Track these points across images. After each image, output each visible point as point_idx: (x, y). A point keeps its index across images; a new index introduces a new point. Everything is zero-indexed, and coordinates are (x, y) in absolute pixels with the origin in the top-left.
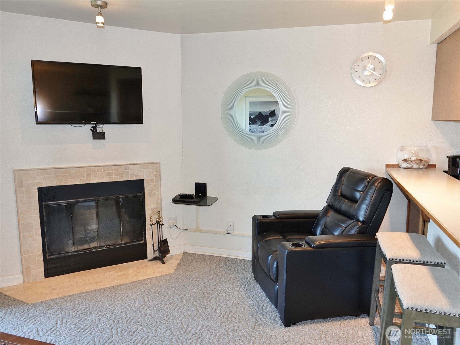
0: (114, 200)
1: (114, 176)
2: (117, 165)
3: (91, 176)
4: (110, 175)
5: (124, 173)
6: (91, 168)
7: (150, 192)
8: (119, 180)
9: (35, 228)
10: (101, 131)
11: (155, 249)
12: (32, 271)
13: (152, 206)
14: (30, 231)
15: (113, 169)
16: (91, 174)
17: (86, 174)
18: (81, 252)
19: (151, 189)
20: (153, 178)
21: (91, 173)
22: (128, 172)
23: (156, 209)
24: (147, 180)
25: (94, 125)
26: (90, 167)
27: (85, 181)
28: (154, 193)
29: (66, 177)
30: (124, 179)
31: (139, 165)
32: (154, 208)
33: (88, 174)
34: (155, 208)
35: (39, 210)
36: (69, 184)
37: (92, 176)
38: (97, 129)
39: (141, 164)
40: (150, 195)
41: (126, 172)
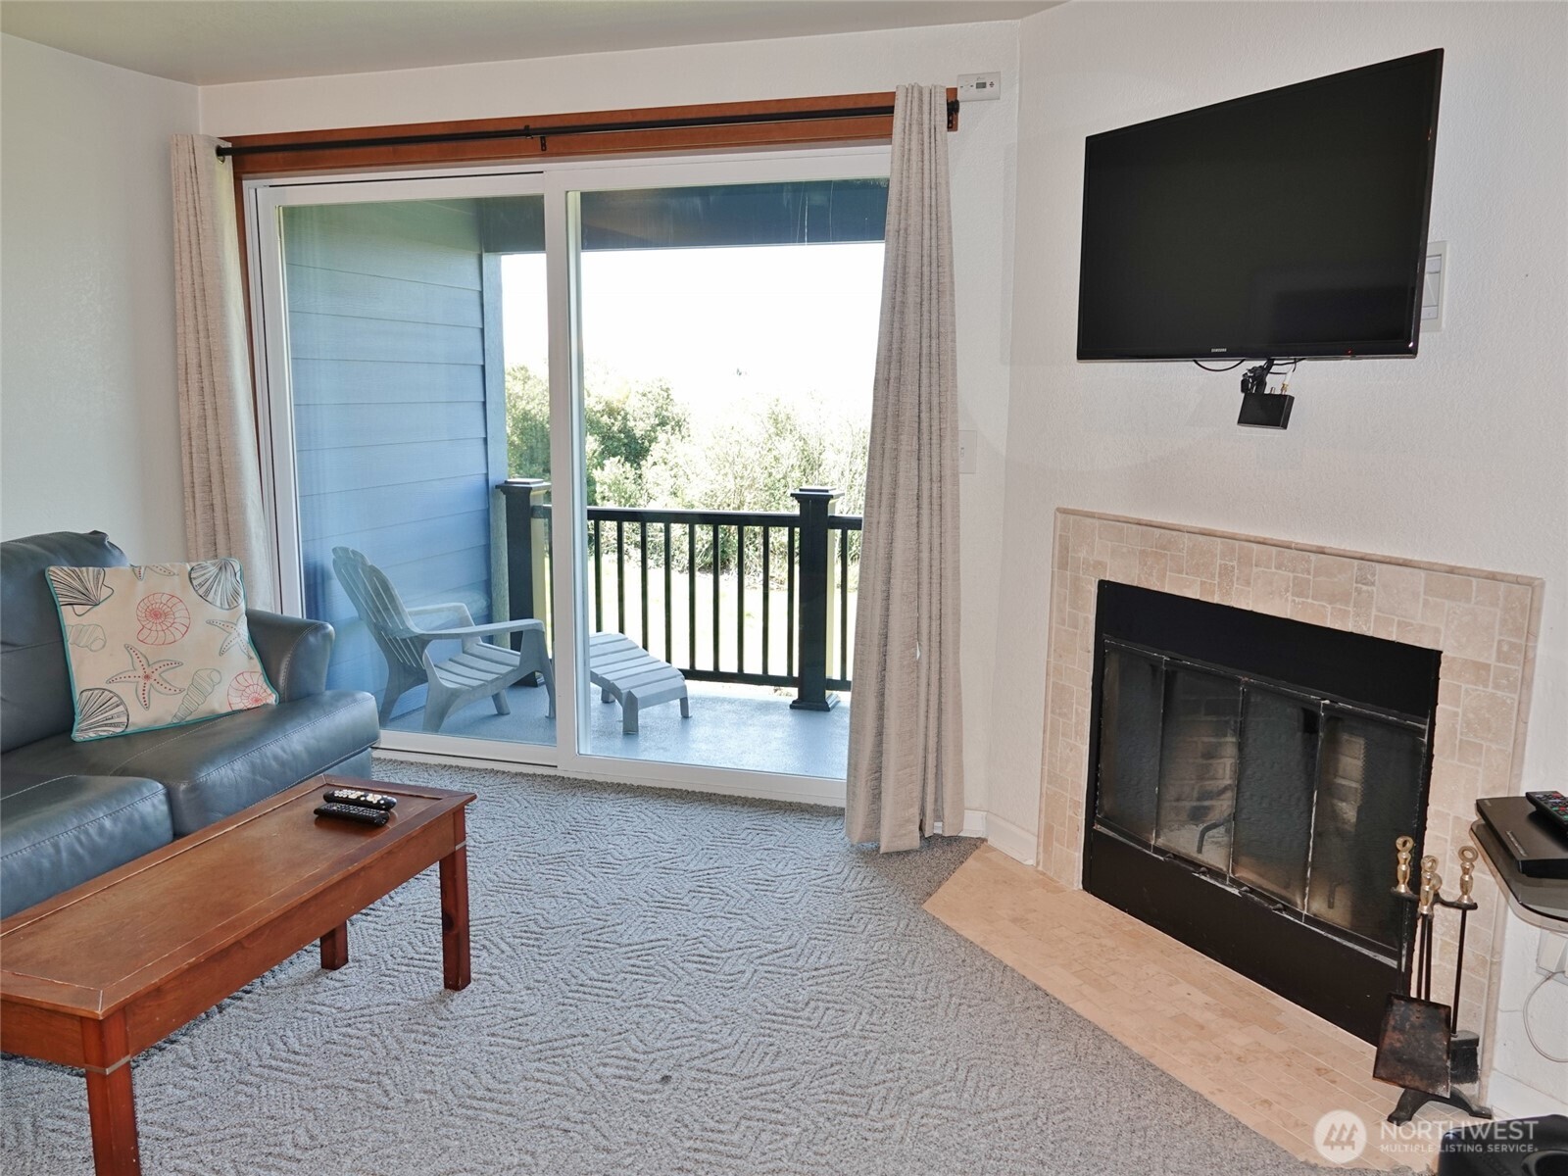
0: (1305, 710)
1: (1310, 601)
2: (1327, 551)
3: (1235, 579)
4: (1300, 589)
5: (1354, 594)
6: (1237, 543)
7: (1458, 727)
8: (1328, 624)
10: (1279, 392)
12: (1056, 845)
13: (1460, 808)
14: (1066, 715)
15: (1313, 566)
16: (1236, 571)
17: (1220, 566)
19: (1464, 715)
20: (1489, 658)
21: (1235, 563)
22: (1370, 595)
24: (1457, 659)
26: (1233, 538)
27: (1213, 593)
28: (1479, 741)
29: (1164, 560)
30: (1349, 626)
31: (1423, 574)
33: (1226, 568)
35: (1092, 656)
36: (1166, 590)
37: (1238, 579)
38: (1269, 378)
39: (1429, 568)
40: (1457, 742)
41: (1359, 592)
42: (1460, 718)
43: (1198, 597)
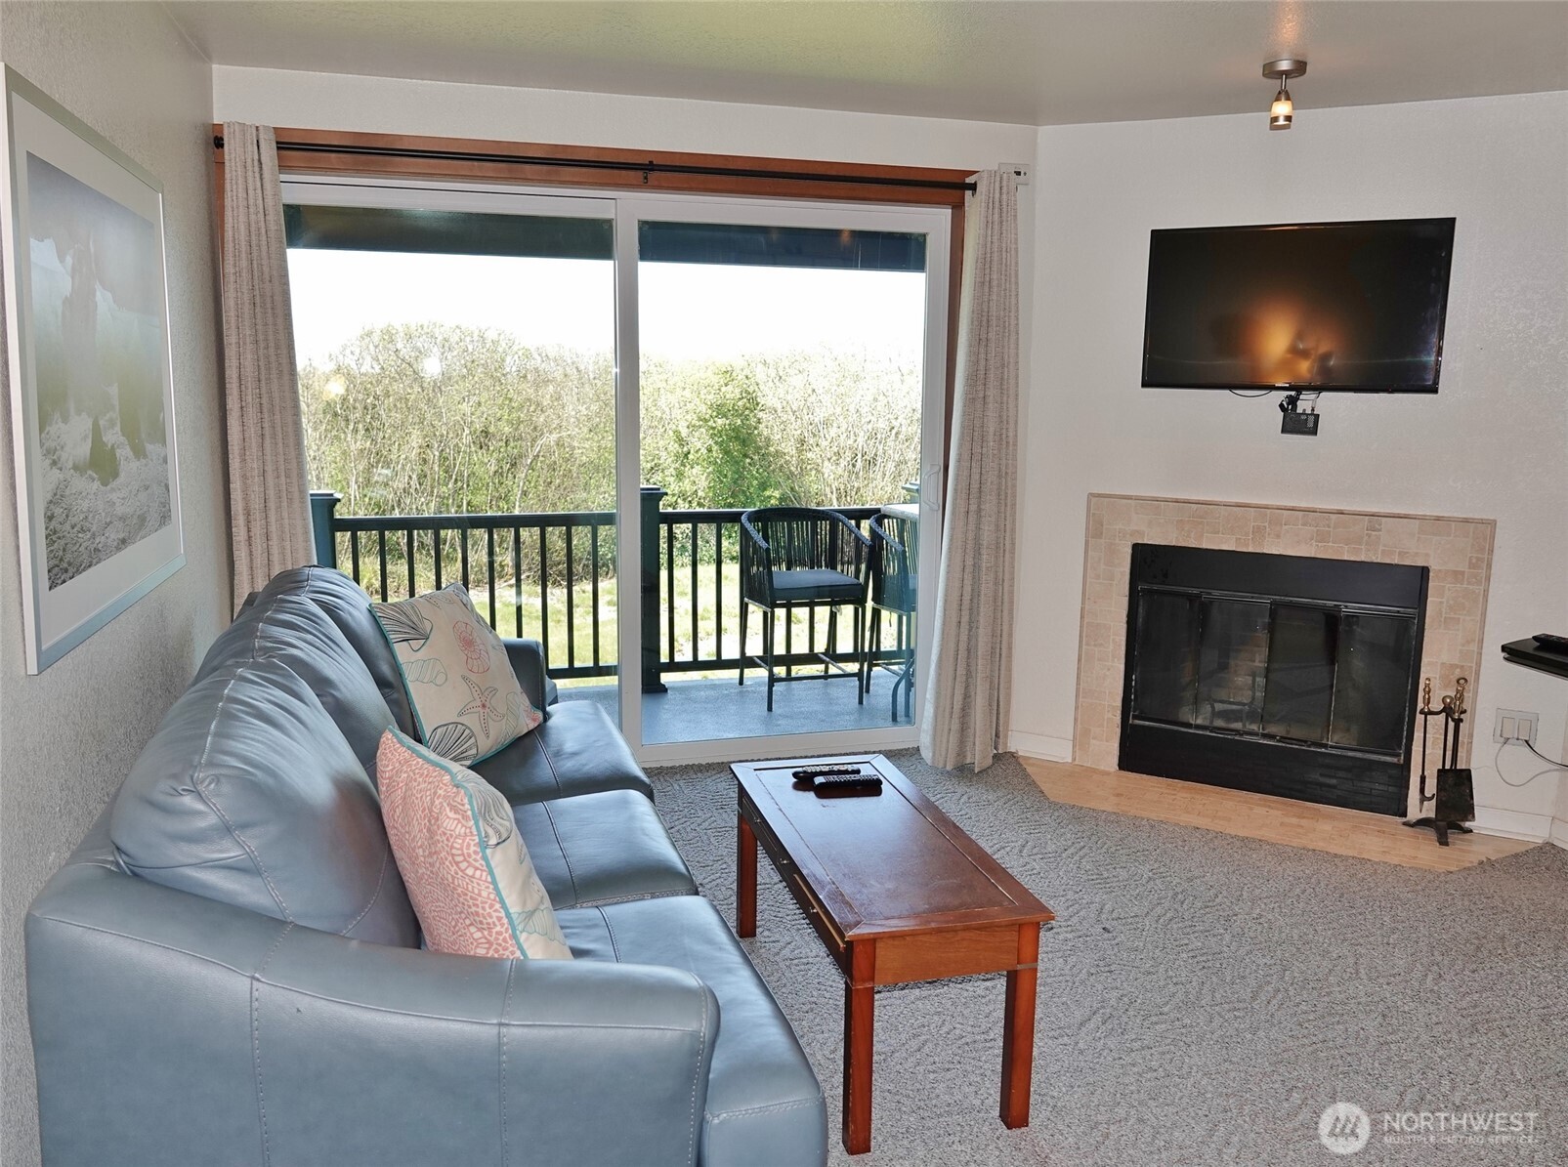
0: (1324, 613)
1: (1330, 544)
2: (1346, 512)
3: (1266, 535)
4: (1322, 537)
5: (1366, 538)
6: (1269, 511)
7: (1444, 611)
8: (1346, 558)
9: (1113, 640)
10: (1309, 411)
11: (1428, 794)
12: (1093, 742)
13: (1445, 658)
14: (1101, 645)
15: (1333, 522)
16: (1268, 529)
17: (1253, 526)
18: (1211, 732)
19: (1448, 602)
20: (1463, 567)
21: (1266, 524)
22: (1378, 537)
23: (1458, 670)
24: (1440, 570)
25: (1293, 393)
26: (1266, 507)
27: (1247, 545)
28: (1456, 616)
29: (1201, 526)
30: (1362, 557)
31: (1417, 521)
32: (1453, 667)
33: (1259, 527)
34: (1457, 666)
35: (1127, 598)
36: (1205, 545)
37: (1269, 534)
38: (1299, 403)
39: (1423, 518)
40: (1443, 620)
41: (1369, 536)
42: (1444, 605)
43: (1234, 549)
